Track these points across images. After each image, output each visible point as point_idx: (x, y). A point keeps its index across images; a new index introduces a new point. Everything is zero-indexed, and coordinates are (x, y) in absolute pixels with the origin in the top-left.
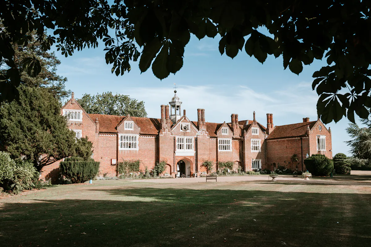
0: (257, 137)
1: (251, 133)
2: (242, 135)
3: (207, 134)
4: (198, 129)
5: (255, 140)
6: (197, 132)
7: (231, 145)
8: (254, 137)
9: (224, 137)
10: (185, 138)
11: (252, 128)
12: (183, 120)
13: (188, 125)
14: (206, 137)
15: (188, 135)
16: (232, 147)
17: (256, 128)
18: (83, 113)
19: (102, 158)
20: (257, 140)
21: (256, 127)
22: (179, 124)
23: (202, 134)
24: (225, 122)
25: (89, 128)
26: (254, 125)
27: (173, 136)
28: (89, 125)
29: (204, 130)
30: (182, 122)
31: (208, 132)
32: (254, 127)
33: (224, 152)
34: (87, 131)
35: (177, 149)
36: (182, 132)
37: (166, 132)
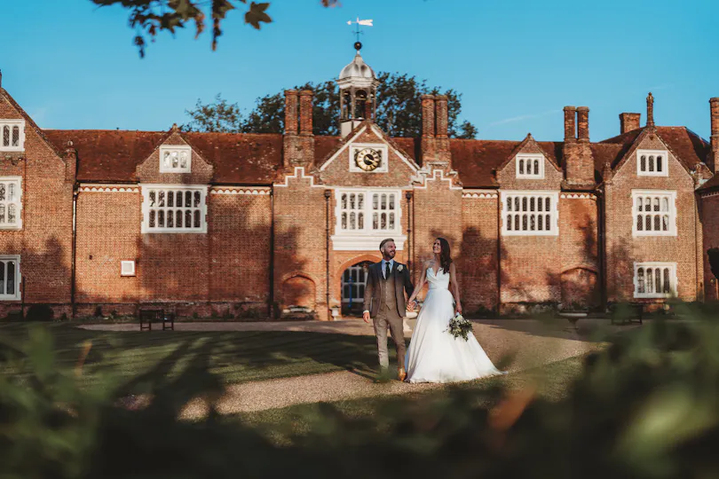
0: (662, 184)
1: (635, 169)
2: (599, 178)
3: (450, 180)
4: (419, 162)
5: (653, 194)
6: (413, 174)
7: (554, 214)
8: (647, 184)
9: (527, 185)
10: (369, 193)
11: (639, 153)
12: (360, 136)
13: (379, 152)
14: (448, 189)
15: (378, 185)
16: (559, 221)
17: (656, 154)
18: (26, 127)
19: (91, 257)
20: (662, 194)
21: (655, 149)
22: (345, 147)
23: (434, 179)
24: (529, 134)
25: (46, 171)
26: (646, 140)
27: (325, 187)
28: (46, 163)
29: (439, 166)
30: (357, 141)
31: (456, 173)
32: (646, 148)
33: (527, 238)
34: (37, 179)
35: (338, 227)
36: (356, 174)
37: (295, 176)
